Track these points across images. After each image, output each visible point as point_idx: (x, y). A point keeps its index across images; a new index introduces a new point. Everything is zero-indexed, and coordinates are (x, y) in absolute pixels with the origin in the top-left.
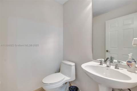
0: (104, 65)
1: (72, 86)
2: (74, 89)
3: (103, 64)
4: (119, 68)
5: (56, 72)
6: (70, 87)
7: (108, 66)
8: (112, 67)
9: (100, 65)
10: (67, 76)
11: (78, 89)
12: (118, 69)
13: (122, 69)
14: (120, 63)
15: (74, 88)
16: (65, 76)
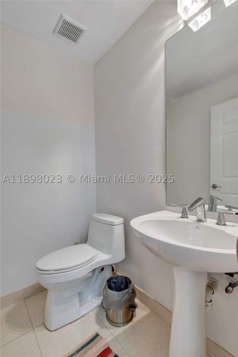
0: (192, 218)
1: (117, 277)
2: (122, 283)
3: (189, 216)
4: (227, 223)
5: (76, 243)
6: (112, 278)
7: (200, 221)
8: (211, 222)
9: (182, 217)
10: (102, 252)
11: (130, 282)
12: (225, 225)
13: (233, 226)
14: (232, 210)
15: (120, 280)
16: (100, 252)
